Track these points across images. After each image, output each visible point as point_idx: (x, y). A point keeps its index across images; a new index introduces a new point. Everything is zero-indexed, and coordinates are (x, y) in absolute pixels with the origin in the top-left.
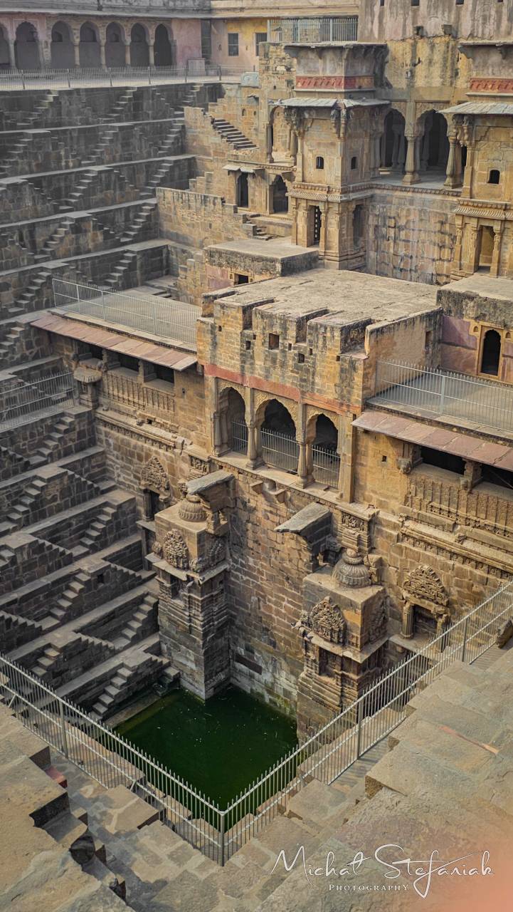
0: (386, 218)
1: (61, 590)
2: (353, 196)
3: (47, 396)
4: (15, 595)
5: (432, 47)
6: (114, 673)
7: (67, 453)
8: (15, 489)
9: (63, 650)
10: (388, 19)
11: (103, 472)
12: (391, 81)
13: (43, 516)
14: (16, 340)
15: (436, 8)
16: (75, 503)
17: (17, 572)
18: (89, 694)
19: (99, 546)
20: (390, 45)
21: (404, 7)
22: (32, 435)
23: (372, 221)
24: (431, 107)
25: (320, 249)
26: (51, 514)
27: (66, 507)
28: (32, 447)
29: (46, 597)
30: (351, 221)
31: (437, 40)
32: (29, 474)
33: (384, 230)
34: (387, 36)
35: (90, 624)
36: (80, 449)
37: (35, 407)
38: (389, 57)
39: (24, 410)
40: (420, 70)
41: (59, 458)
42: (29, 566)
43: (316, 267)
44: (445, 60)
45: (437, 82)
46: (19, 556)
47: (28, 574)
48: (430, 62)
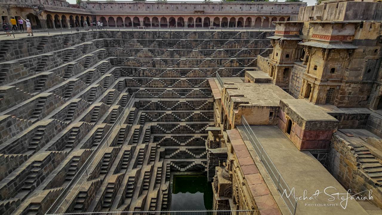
0: (295, 74)
1: (189, 138)
2: (284, 65)
3: (207, 96)
4: (177, 135)
6: (192, 162)
7: (205, 109)
8: (188, 113)
9: (181, 151)
10: (305, 15)
11: (212, 117)
12: (303, 33)
13: (192, 121)
14: (204, 82)
15: (318, 11)
16: (201, 121)
17: (180, 130)
18: (184, 164)
19: (202, 132)
20: (305, 23)
21: (310, 11)
22: (198, 103)
23: (292, 74)
25: (272, 78)
26: (195, 121)
27: (199, 121)
28: (197, 106)
29: (184, 138)
30: (282, 73)
32: (193, 111)
33: (294, 77)
34: (304, 20)
35: (191, 149)
36: (209, 109)
37: (203, 97)
38: (304, 26)
39: (200, 97)
40: (311, 30)
41: (202, 110)
42: (183, 130)
43: (270, 83)
46: (180, 127)
47: (182, 132)
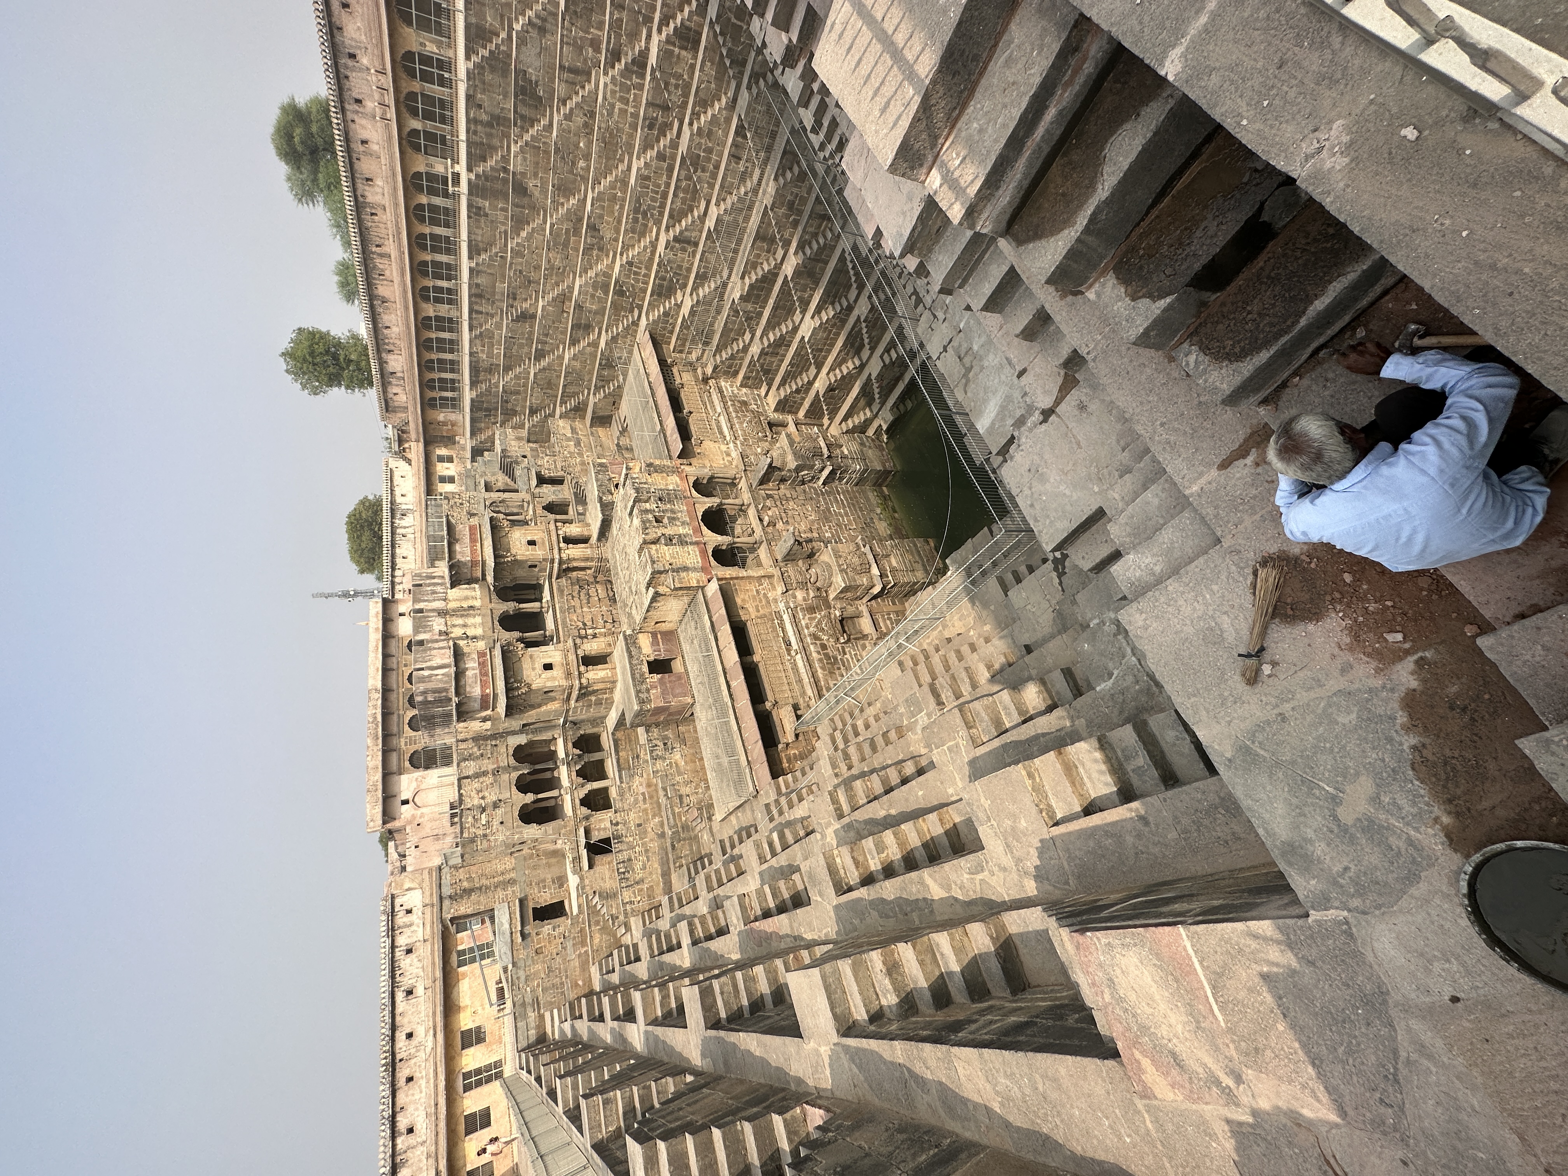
5: (454, 626)
15: (426, 626)
24: (496, 623)
31: (449, 623)
40: (471, 632)
44: (462, 616)
45: (478, 620)
48: (465, 626)
